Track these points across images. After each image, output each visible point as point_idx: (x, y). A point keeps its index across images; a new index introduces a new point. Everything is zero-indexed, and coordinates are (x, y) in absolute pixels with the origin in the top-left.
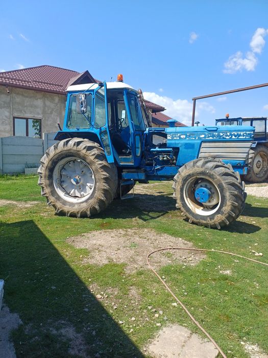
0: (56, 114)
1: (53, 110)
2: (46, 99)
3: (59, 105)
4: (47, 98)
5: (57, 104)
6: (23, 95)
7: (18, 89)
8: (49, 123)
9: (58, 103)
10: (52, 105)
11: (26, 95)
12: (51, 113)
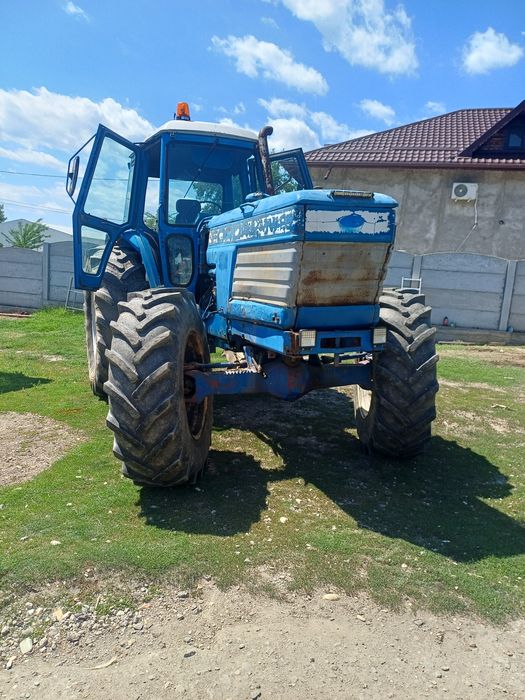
0: (430, 213)
1: (424, 203)
2: (412, 182)
3: (439, 193)
4: (415, 179)
5: (434, 191)
6: (364, 180)
7: (357, 169)
8: (411, 232)
9: (439, 187)
10: (423, 195)
11: (371, 179)
12: (420, 210)
